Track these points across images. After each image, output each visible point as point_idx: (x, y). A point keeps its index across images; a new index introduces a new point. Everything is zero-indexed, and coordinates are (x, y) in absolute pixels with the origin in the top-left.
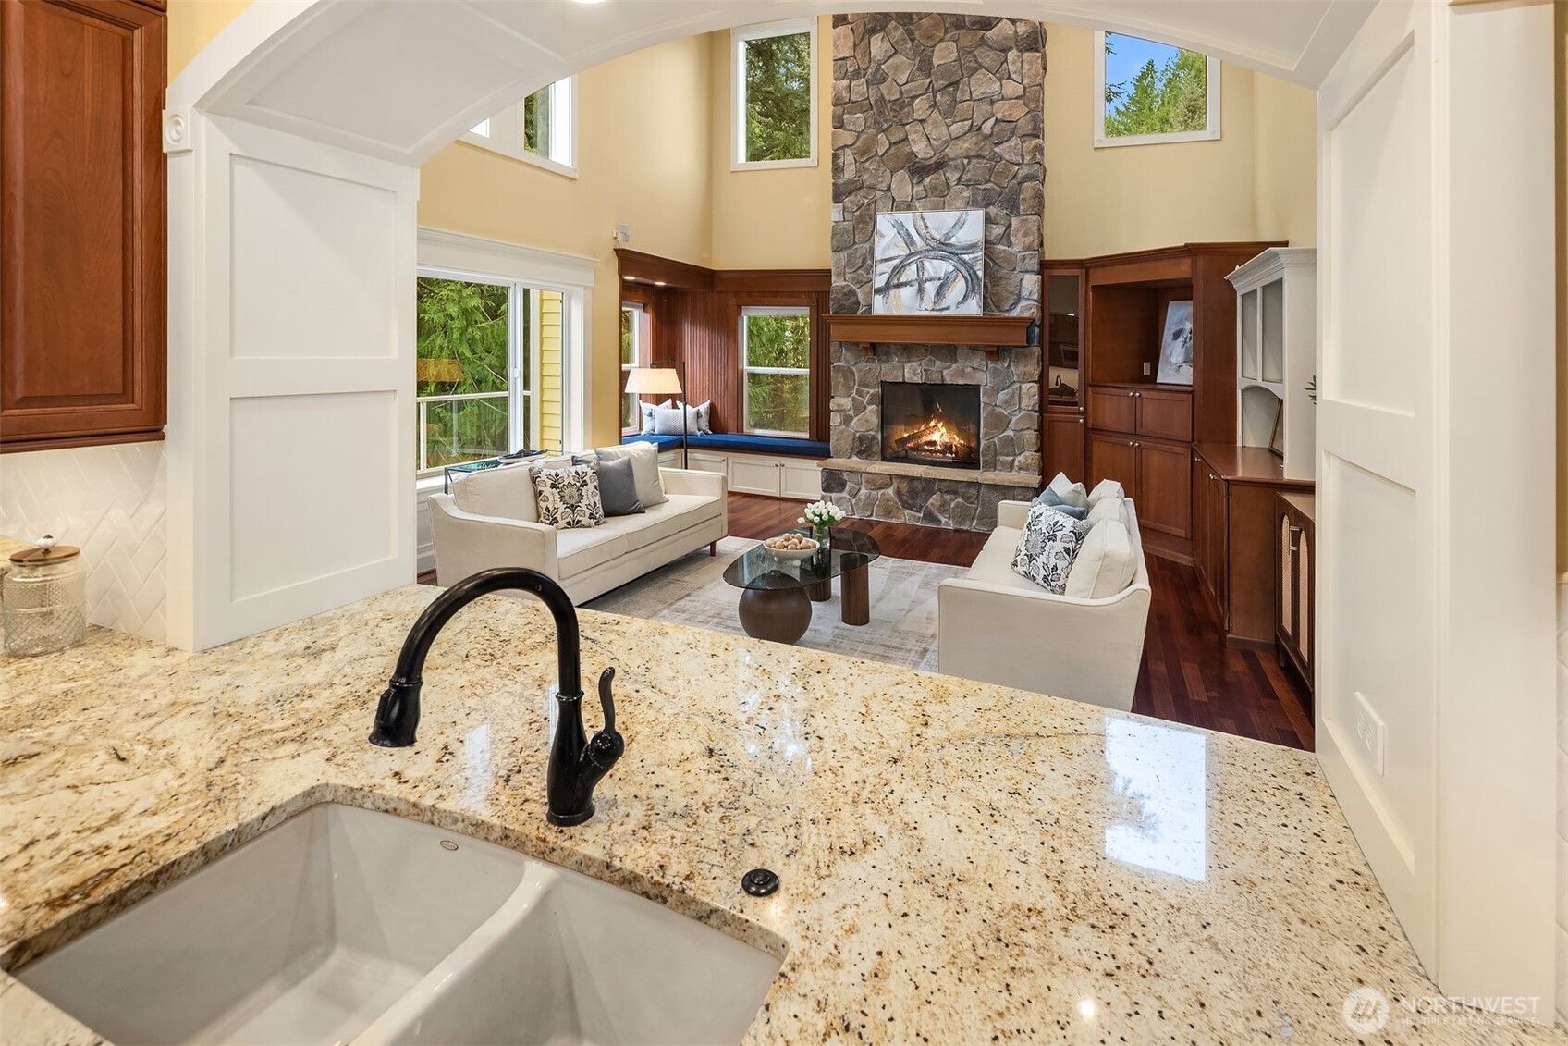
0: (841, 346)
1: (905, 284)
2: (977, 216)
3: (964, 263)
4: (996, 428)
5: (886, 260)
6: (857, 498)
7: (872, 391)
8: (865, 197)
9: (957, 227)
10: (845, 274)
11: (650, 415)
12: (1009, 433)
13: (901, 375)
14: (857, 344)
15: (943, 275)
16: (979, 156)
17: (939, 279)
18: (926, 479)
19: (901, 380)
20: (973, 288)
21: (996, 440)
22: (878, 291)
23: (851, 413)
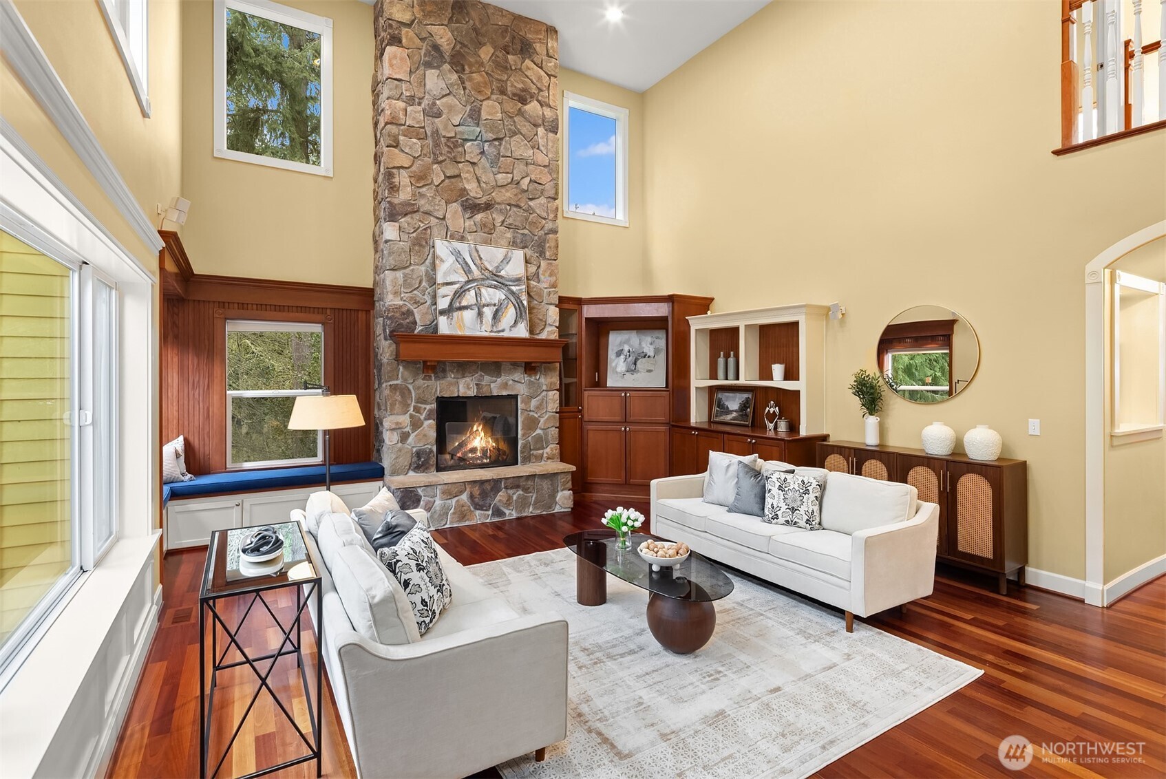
0: (399, 364)
1: (465, 308)
2: (518, 255)
3: (513, 293)
4: (530, 429)
5: (448, 284)
6: (432, 510)
7: (429, 407)
8: (420, 221)
9: (505, 262)
10: (402, 293)
12: (539, 431)
13: (455, 390)
14: (415, 363)
15: (497, 302)
16: (518, 206)
17: (495, 305)
18: (494, 480)
19: (456, 395)
20: (521, 314)
21: (530, 438)
22: (442, 312)
23: (408, 429)
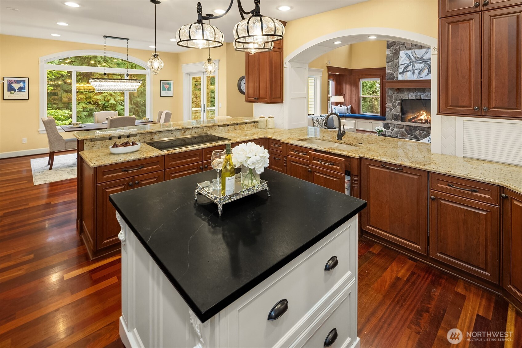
0: (389, 89)
1: (408, 71)
3: (428, 64)
5: (403, 64)
6: (393, 131)
7: (398, 102)
8: (396, 47)
9: (424, 54)
10: (390, 69)
11: (335, 109)
13: (407, 97)
14: (394, 88)
15: (420, 68)
18: (414, 126)
20: (430, 71)
22: (400, 73)
23: (392, 108)
